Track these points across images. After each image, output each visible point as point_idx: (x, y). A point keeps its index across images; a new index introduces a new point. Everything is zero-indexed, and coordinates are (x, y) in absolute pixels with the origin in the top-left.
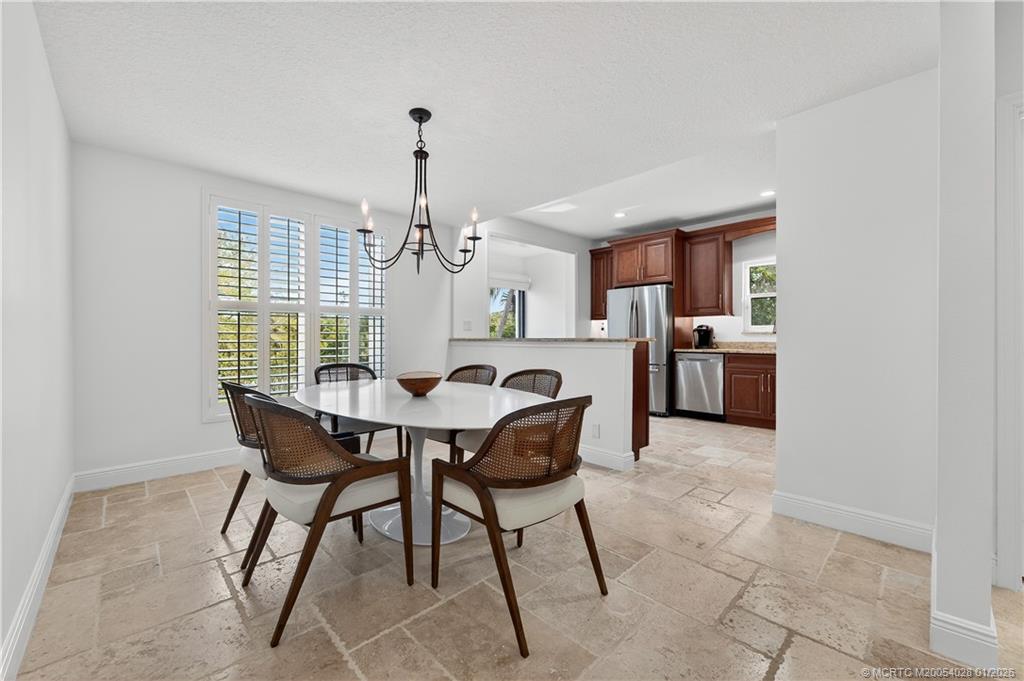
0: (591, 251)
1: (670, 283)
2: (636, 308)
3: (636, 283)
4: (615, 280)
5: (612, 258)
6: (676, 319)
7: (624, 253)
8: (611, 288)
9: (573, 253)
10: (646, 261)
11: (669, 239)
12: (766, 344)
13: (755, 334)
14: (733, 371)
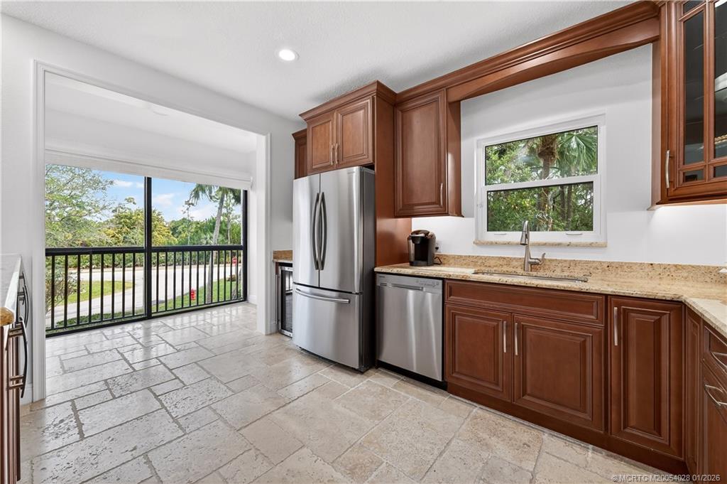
0: (293, 135)
2: (322, 202)
6: (379, 221)
7: (319, 129)
9: (264, 134)
10: (343, 136)
11: (369, 101)
12: (508, 261)
13: (492, 244)
14: (455, 309)
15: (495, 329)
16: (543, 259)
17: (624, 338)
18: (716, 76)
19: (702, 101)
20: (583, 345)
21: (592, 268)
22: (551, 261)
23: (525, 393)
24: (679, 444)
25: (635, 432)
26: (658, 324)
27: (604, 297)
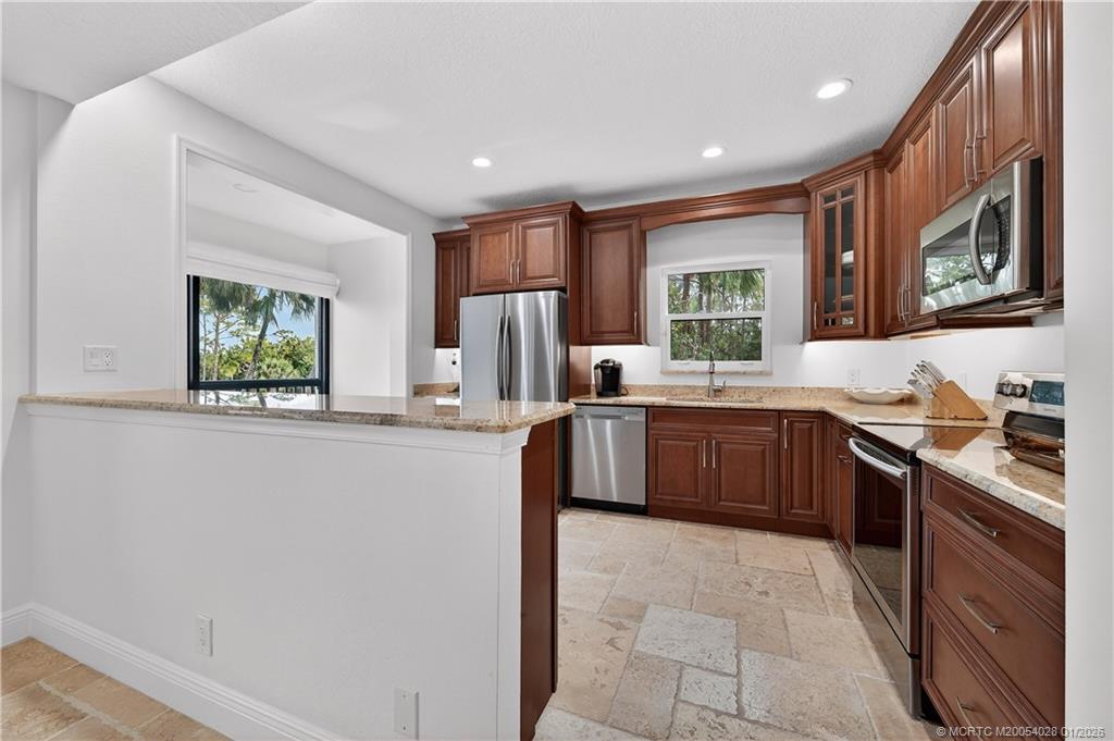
0: (434, 235)
1: (562, 289)
2: (508, 330)
3: (508, 288)
4: (474, 283)
5: (469, 249)
6: (572, 348)
7: (489, 238)
8: (468, 296)
9: (405, 234)
10: (524, 252)
11: (560, 220)
12: (693, 389)
13: (679, 373)
14: (659, 435)
15: (695, 448)
16: (725, 387)
17: (790, 443)
18: (843, 252)
19: (835, 270)
20: (763, 451)
21: (763, 392)
22: (730, 387)
23: (720, 500)
24: (823, 513)
25: (799, 511)
26: (811, 429)
27: (777, 413)
